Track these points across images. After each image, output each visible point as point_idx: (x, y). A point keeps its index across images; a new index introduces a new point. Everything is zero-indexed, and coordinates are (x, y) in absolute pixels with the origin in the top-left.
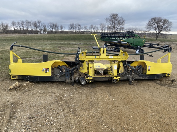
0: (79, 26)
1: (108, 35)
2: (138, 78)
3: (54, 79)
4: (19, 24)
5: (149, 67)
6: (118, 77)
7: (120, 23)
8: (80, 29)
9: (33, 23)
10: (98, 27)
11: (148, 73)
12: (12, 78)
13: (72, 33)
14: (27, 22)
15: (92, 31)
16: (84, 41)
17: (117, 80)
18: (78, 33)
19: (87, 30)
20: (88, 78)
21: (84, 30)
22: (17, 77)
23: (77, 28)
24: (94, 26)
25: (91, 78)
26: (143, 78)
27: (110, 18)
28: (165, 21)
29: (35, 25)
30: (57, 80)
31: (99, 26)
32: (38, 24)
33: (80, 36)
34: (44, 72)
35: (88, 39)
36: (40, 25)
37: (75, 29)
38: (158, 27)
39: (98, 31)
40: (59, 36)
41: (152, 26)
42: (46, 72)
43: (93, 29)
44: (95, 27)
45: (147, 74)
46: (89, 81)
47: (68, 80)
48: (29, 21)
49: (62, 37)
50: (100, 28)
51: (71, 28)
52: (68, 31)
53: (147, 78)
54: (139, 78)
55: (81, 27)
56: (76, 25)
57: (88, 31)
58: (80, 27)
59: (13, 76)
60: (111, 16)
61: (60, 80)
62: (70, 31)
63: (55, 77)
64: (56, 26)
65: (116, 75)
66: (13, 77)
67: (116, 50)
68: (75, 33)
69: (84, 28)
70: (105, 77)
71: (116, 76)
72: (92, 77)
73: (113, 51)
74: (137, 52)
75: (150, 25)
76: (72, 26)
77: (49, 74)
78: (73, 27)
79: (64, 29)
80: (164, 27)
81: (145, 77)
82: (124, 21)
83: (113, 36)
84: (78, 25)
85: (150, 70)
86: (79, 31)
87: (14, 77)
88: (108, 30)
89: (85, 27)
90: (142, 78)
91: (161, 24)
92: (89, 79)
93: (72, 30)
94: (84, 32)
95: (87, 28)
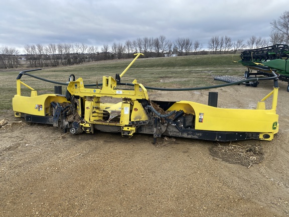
0: (228, 40)
2: (178, 134)
4: (134, 44)
5: (200, 114)
6: (130, 129)
8: (230, 46)
9: (154, 41)
10: (267, 40)
11: (198, 126)
12: (16, 116)
13: (215, 52)
14: (146, 40)
17: (129, 132)
19: (242, 47)
20: (83, 124)
21: (236, 47)
22: (20, 114)
23: (224, 45)
24: (257, 38)
25: (87, 125)
26: (188, 135)
29: (157, 44)
32: (160, 43)
33: (218, 58)
34: (37, 110)
36: (164, 43)
37: (219, 47)
40: (182, 60)
42: (39, 110)
43: (255, 44)
44: (260, 40)
45: (196, 128)
46: (86, 129)
47: (55, 125)
48: (149, 38)
49: (187, 60)
51: (212, 44)
52: (207, 50)
53: (196, 137)
54: (180, 135)
55: (232, 43)
56: (222, 40)
57: (244, 49)
58: (230, 41)
59: (16, 112)
62: (211, 50)
63: (50, 119)
64: (187, 44)
65: (127, 124)
68: (220, 52)
69: (236, 43)
71: (126, 126)
72: (88, 123)
76: (215, 42)
77: (42, 113)
78: (217, 43)
79: (201, 48)
81: (193, 134)
84: (226, 39)
85: (204, 121)
89: (238, 42)
90: (185, 135)
93: (215, 49)
94: (236, 51)
95: (243, 44)
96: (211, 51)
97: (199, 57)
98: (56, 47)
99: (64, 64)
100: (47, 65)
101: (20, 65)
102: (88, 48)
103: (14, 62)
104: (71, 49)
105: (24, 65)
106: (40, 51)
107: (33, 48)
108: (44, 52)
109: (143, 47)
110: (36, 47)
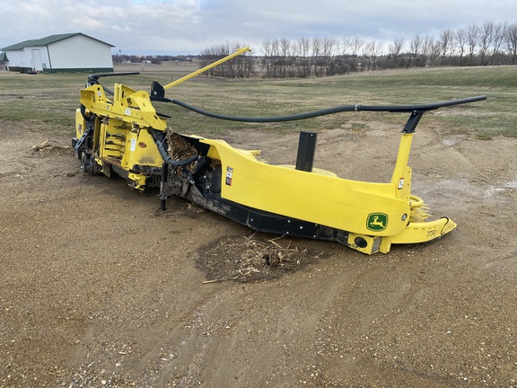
2: (202, 201)
5: (228, 169)
6: (136, 177)
9: (507, 30)
14: (489, 28)
17: (135, 183)
26: (214, 205)
45: (222, 195)
48: (496, 24)
53: (223, 212)
54: (204, 203)
65: (132, 168)
71: (130, 171)
81: (219, 206)
85: (232, 183)
90: (211, 206)
98: (311, 43)
99: (318, 74)
100: (292, 75)
101: (252, 72)
102: (364, 45)
103: (245, 68)
104: (334, 47)
105: (258, 72)
106: (284, 51)
107: (275, 45)
108: (291, 52)
109: (478, 41)
110: (280, 44)
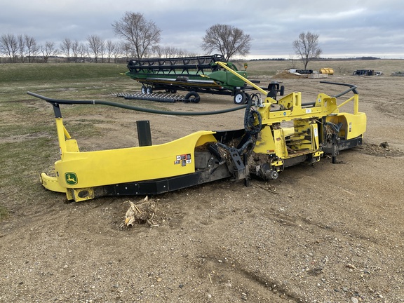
0: (30, 41)
1: (140, 64)
3: (201, 179)
5: (350, 124)
6: (320, 153)
7: (150, 36)
8: (35, 50)
10: (85, 45)
11: (349, 136)
13: (14, 60)
15: (70, 56)
16: (68, 82)
18: (31, 60)
19: (55, 52)
21: (45, 53)
23: (26, 48)
24: (73, 42)
25: (280, 163)
27: (124, 23)
28: (238, 34)
30: (208, 181)
31: (86, 43)
34: (180, 165)
35: (75, 75)
37: (19, 51)
38: (226, 45)
39: (86, 55)
41: (213, 42)
42: (184, 164)
43: (71, 50)
44: (77, 45)
45: (348, 139)
47: (242, 176)
50: (90, 49)
51: (6, 47)
53: (347, 147)
55: (37, 45)
56: (21, 40)
57: (58, 56)
58: (35, 44)
59: (79, 191)
60: (126, 20)
61: (213, 179)
63: (203, 174)
65: (318, 148)
66: (81, 195)
67: (190, 99)
68: (22, 60)
69: (44, 47)
70: (297, 157)
72: (282, 159)
73: (181, 101)
74: (238, 101)
75: (210, 41)
76: (9, 43)
77: (190, 168)
78: (14, 45)
80: (236, 45)
82: (157, 33)
83: (156, 67)
84: (27, 39)
85: (352, 130)
86: (32, 55)
87: (83, 193)
88: (109, 53)
89: (48, 45)
90: (341, 148)
91: (231, 39)
92: (276, 165)
93: (11, 53)
94: (46, 58)
95: (56, 49)
96: (5, 58)
97: (14, 66)
